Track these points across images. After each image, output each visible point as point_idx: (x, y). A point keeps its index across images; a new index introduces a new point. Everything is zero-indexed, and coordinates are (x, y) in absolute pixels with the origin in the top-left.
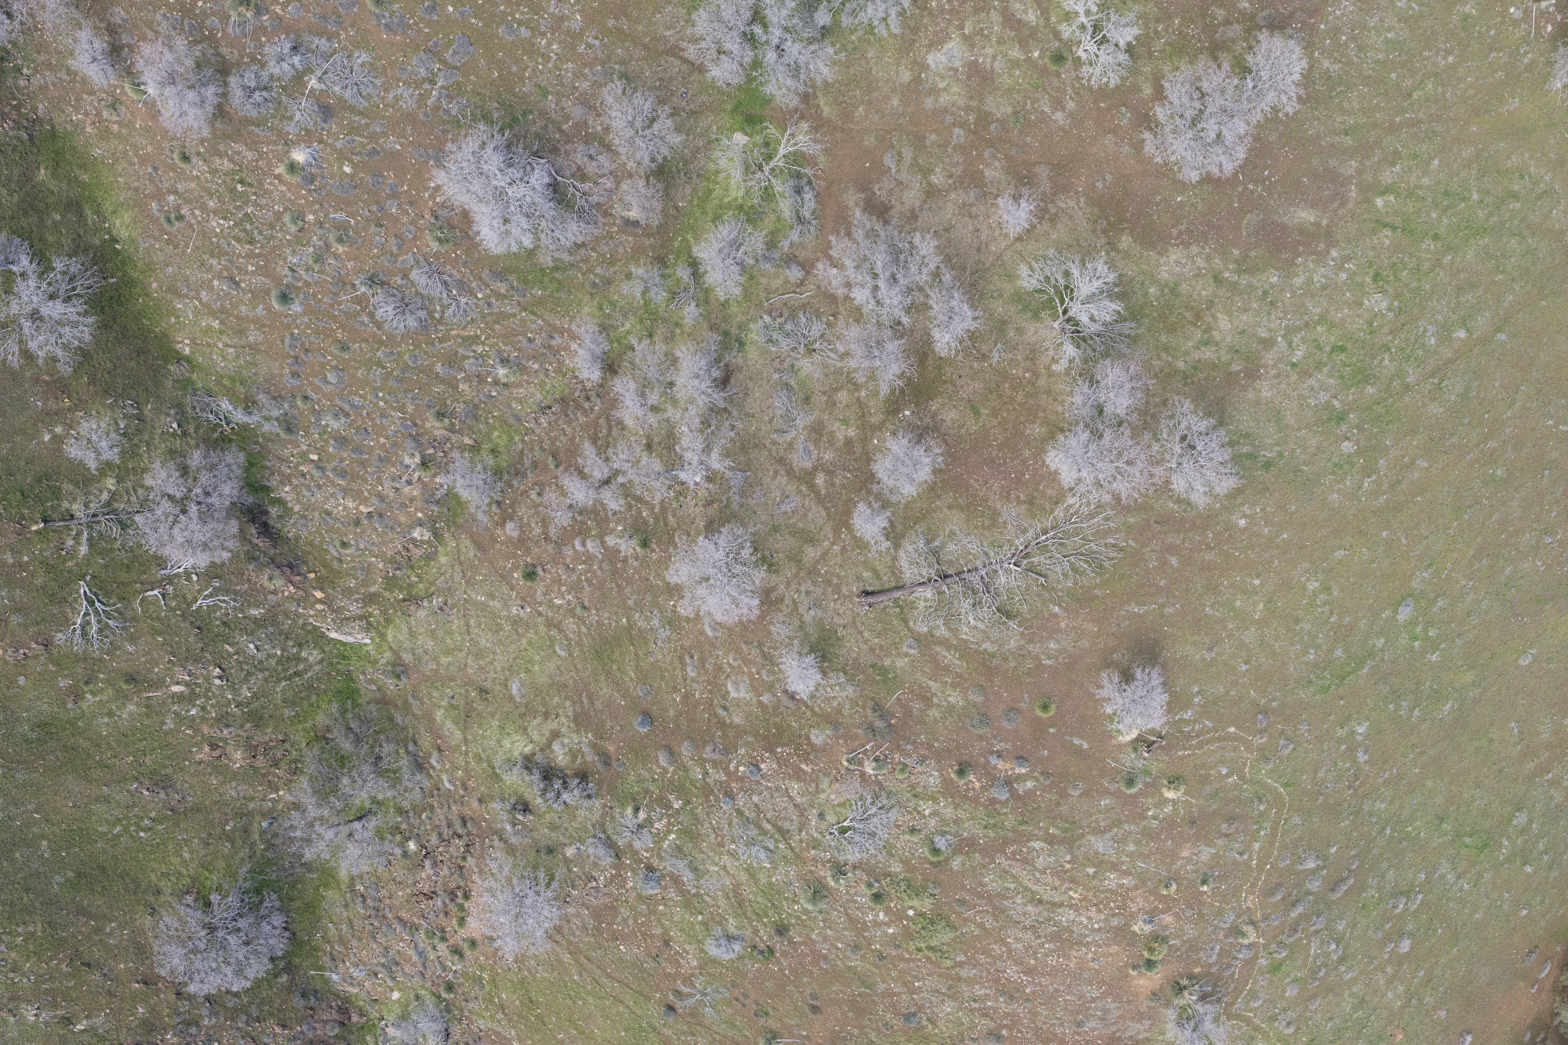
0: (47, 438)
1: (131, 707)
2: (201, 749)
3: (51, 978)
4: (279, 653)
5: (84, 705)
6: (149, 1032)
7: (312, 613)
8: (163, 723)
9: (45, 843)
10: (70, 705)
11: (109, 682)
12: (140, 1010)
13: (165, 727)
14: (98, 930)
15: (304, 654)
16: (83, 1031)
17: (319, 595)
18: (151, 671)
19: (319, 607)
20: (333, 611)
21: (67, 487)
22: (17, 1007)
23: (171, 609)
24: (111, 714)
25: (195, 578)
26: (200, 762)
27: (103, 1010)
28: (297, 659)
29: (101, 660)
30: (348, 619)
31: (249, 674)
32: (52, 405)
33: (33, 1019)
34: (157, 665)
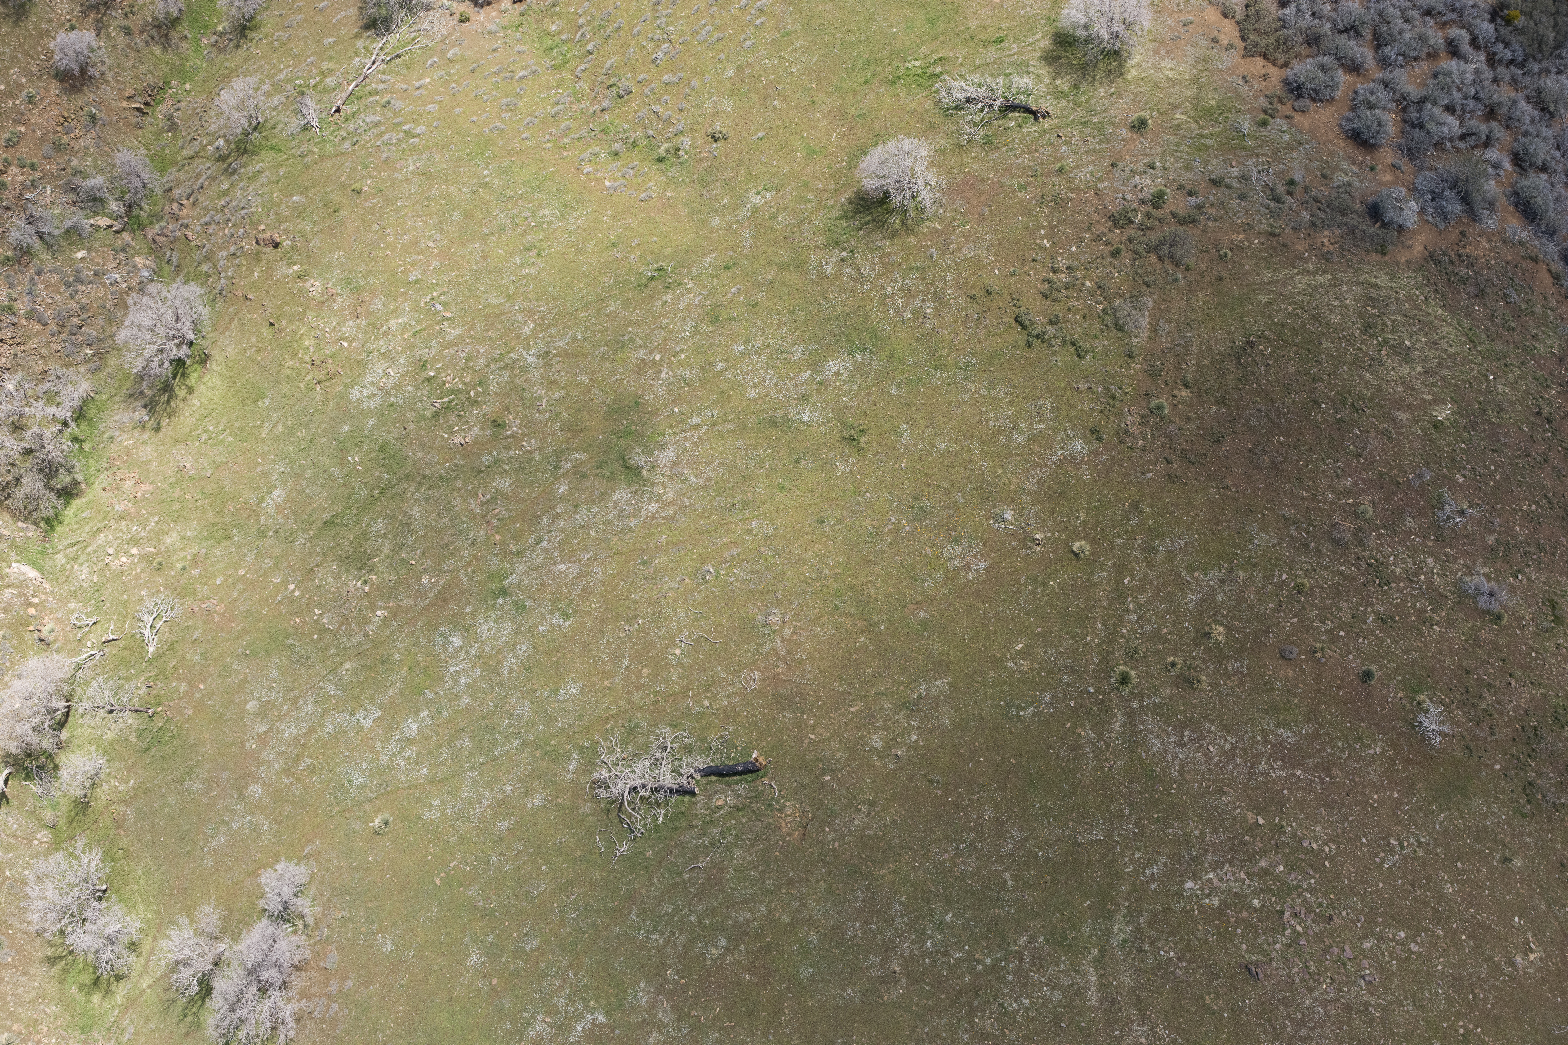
0: (132, 782)
1: (168, 541)
2: (143, 495)
3: (295, 317)
4: (76, 567)
5: (195, 550)
6: (258, 253)
7: (43, 596)
8: (157, 523)
9: (264, 435)
10: (204, 551)
11: (173, 567)
12: (256, 274)
13: (156, 519)
14: (258, 351)
15: (64, 561)
16: (295, 264)
17: (32, 611)
18: (143, 571)
19: (36, 600)
20: (24, 595)
21: (133, 738)
22: (322, 295)
23: (110, 620)
24: (184, 538)
25: (89, 644)
26: (152, 483)
27: (277, 280)
28: (69, 559)
29: (167, 587)
30: (17, 587)
31: (95, 552)
32: (122, 808)
33: (317, 283)
34: (136, 574)
